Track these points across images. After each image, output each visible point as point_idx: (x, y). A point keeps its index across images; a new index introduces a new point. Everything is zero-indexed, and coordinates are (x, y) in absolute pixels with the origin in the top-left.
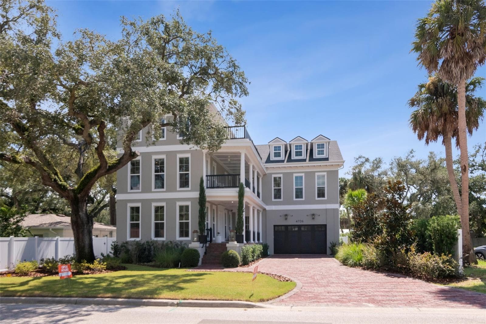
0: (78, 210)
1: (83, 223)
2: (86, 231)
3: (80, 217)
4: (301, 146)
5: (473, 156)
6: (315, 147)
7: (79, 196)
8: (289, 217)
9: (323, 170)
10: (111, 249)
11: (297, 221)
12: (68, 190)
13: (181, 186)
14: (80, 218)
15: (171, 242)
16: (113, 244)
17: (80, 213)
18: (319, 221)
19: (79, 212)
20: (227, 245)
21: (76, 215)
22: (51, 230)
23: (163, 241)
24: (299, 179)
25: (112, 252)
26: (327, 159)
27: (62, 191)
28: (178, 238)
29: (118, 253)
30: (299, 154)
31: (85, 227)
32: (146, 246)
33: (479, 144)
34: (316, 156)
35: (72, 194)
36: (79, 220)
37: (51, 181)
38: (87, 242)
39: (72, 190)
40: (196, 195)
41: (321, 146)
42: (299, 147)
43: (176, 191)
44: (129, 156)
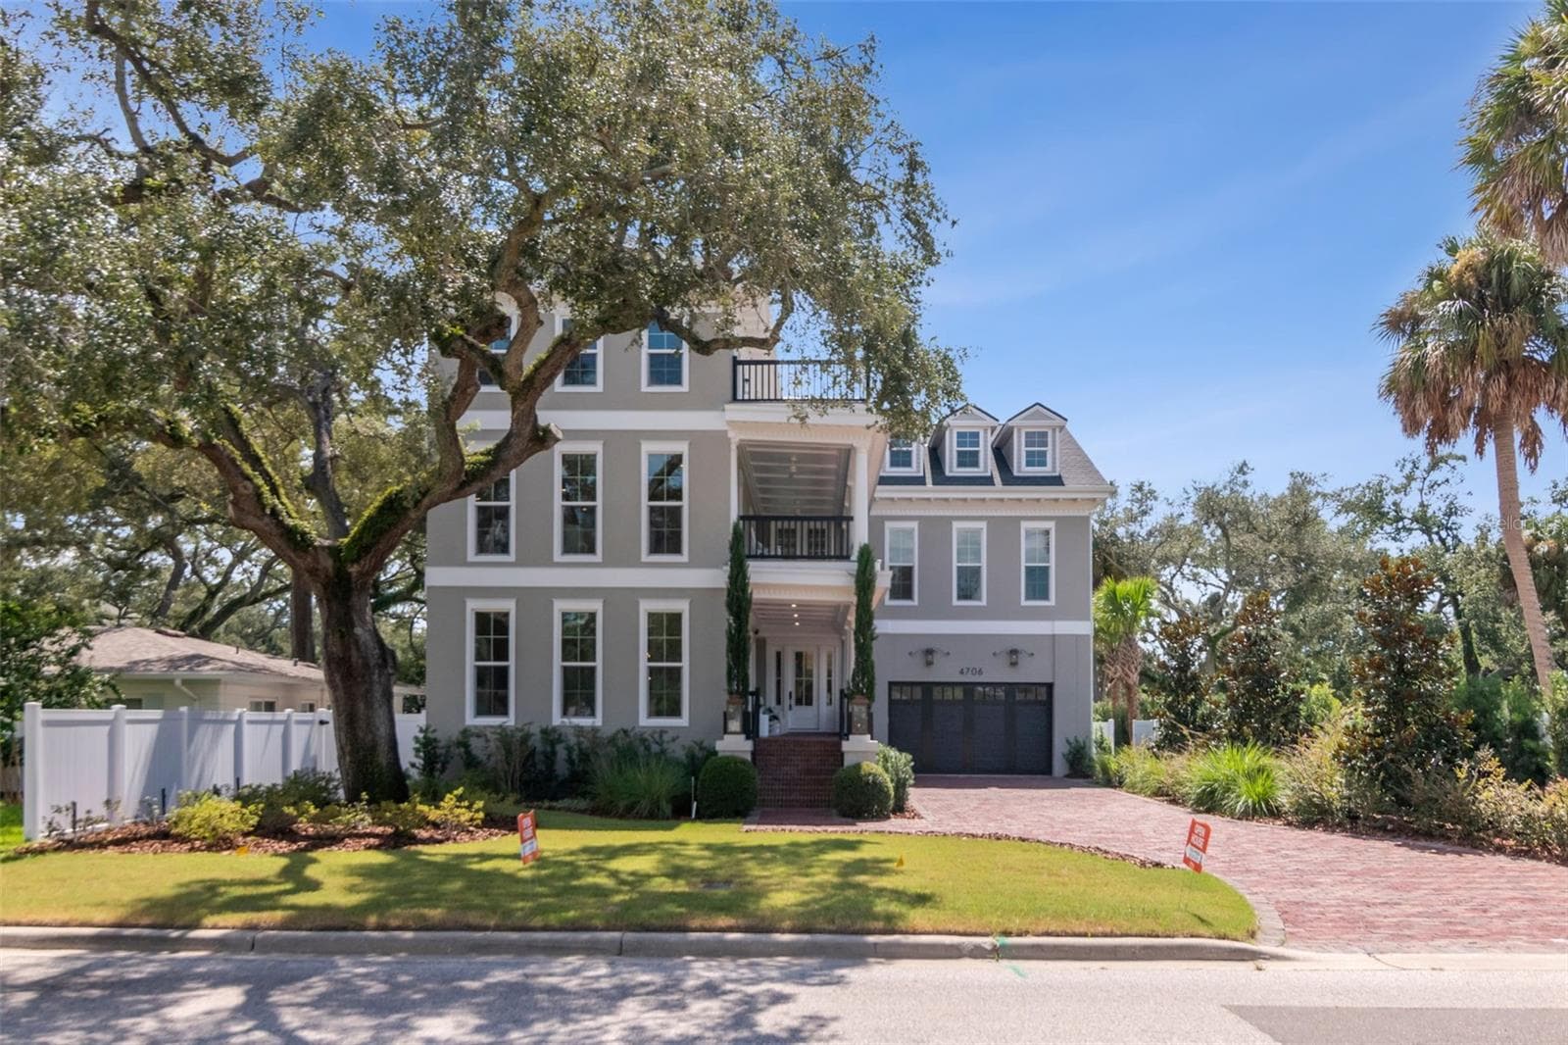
0: (351, 619)
1: (366, 665)
2: (378, 694)
3: (357, 642)
4: (976, 435)
5: (1397, 491)
6: (1019, 441)
7: (354, 569)
8: (937, 658)
9: (1043, 514)
10: (413, 753)
11: (962, 672)
12: (315, 548)
13: (656, 547)
14: (358, 649)
15: (625, 732)
16: (421, 735)
17: (358, 631)
18: (1031, 672)
19: (353, 626)
20: (846, 746)
21: (342, 636)
22: (178, 682)
23: (595, 730)
24: (970, 541)
25: (419, 762)
26: (1057, 481)
27: (295, 551)
28: (645, 721)
29: (439, 766)
30: (968, 459)
31: (376, 677)
32: (536, 741)
33: (1414, 457)
34: (1020, 467)
35: (328, 563)
36: (354, 653)
37: (259, 513)
39: (329, 547)
40: (717, 578)
41: (1037, 439)
42: (969, 438)
43: (636, 563)
44: (531, 440)
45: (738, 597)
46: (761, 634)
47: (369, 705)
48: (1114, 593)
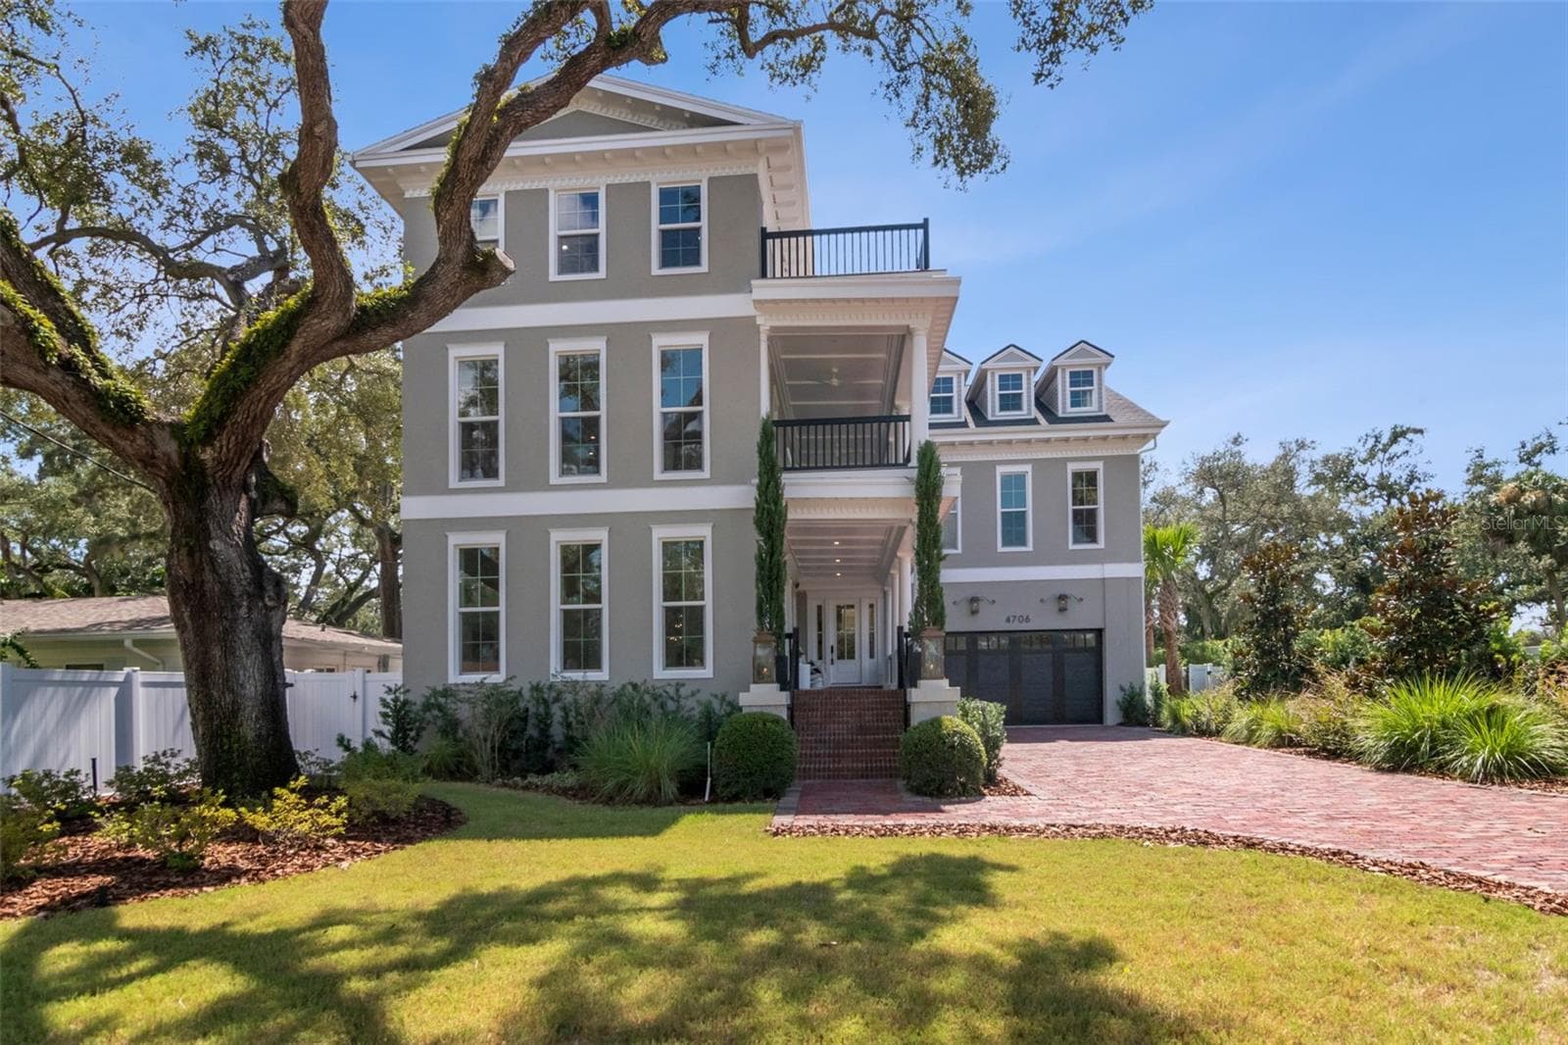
0: (206, 529)
1: (227, 593)
2: (245, 633)
3: (212, 561)
4: (1019, 377)
5: (1364, 462)
6: (1064, 382)
7: (207, 455)
8: (982, 606)
9: (1085, 454)
10: (380, 719)
11: (1008, 620)
12: (147, 424)
13: (673, 462)
14: (214, 571)
15: (635, 686)
16: (389, 698)
17: (217, 545)
18: (1079, 618)
19: (208, 538)
21: (191, 554)
22: (128, 643)
23: (601, 685)
24: (1014, 483)
25: (387, 729)
27: (114, 428)
28: (661, 673)
29: (413, 734)
30: (1010, 402)
31: (243, 612)
32: (527, 701)
33: (1377, 432)
34: (1064, 406)
35: (169, 447)
36: (208, 576)
37: (40, 363)
38: (251, 686)
39: (170, 424)
41: (1082, 378)
42: (1011, 381)
43: (649, 482)
44: (464, 268)
45: (770, 515)
46: (800, 588)
47: (229, 651)
48: (1154, 538)
